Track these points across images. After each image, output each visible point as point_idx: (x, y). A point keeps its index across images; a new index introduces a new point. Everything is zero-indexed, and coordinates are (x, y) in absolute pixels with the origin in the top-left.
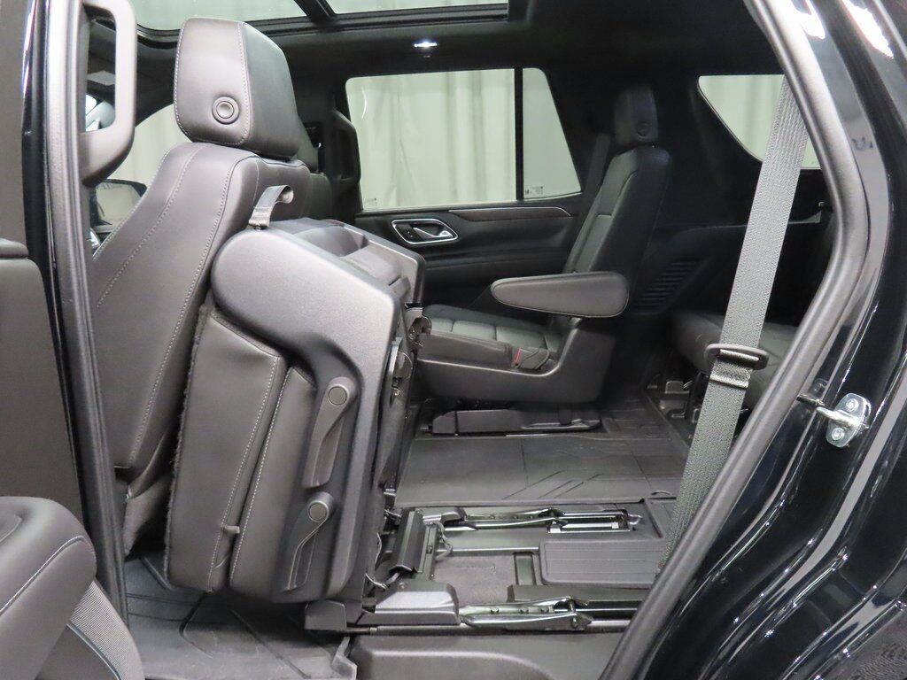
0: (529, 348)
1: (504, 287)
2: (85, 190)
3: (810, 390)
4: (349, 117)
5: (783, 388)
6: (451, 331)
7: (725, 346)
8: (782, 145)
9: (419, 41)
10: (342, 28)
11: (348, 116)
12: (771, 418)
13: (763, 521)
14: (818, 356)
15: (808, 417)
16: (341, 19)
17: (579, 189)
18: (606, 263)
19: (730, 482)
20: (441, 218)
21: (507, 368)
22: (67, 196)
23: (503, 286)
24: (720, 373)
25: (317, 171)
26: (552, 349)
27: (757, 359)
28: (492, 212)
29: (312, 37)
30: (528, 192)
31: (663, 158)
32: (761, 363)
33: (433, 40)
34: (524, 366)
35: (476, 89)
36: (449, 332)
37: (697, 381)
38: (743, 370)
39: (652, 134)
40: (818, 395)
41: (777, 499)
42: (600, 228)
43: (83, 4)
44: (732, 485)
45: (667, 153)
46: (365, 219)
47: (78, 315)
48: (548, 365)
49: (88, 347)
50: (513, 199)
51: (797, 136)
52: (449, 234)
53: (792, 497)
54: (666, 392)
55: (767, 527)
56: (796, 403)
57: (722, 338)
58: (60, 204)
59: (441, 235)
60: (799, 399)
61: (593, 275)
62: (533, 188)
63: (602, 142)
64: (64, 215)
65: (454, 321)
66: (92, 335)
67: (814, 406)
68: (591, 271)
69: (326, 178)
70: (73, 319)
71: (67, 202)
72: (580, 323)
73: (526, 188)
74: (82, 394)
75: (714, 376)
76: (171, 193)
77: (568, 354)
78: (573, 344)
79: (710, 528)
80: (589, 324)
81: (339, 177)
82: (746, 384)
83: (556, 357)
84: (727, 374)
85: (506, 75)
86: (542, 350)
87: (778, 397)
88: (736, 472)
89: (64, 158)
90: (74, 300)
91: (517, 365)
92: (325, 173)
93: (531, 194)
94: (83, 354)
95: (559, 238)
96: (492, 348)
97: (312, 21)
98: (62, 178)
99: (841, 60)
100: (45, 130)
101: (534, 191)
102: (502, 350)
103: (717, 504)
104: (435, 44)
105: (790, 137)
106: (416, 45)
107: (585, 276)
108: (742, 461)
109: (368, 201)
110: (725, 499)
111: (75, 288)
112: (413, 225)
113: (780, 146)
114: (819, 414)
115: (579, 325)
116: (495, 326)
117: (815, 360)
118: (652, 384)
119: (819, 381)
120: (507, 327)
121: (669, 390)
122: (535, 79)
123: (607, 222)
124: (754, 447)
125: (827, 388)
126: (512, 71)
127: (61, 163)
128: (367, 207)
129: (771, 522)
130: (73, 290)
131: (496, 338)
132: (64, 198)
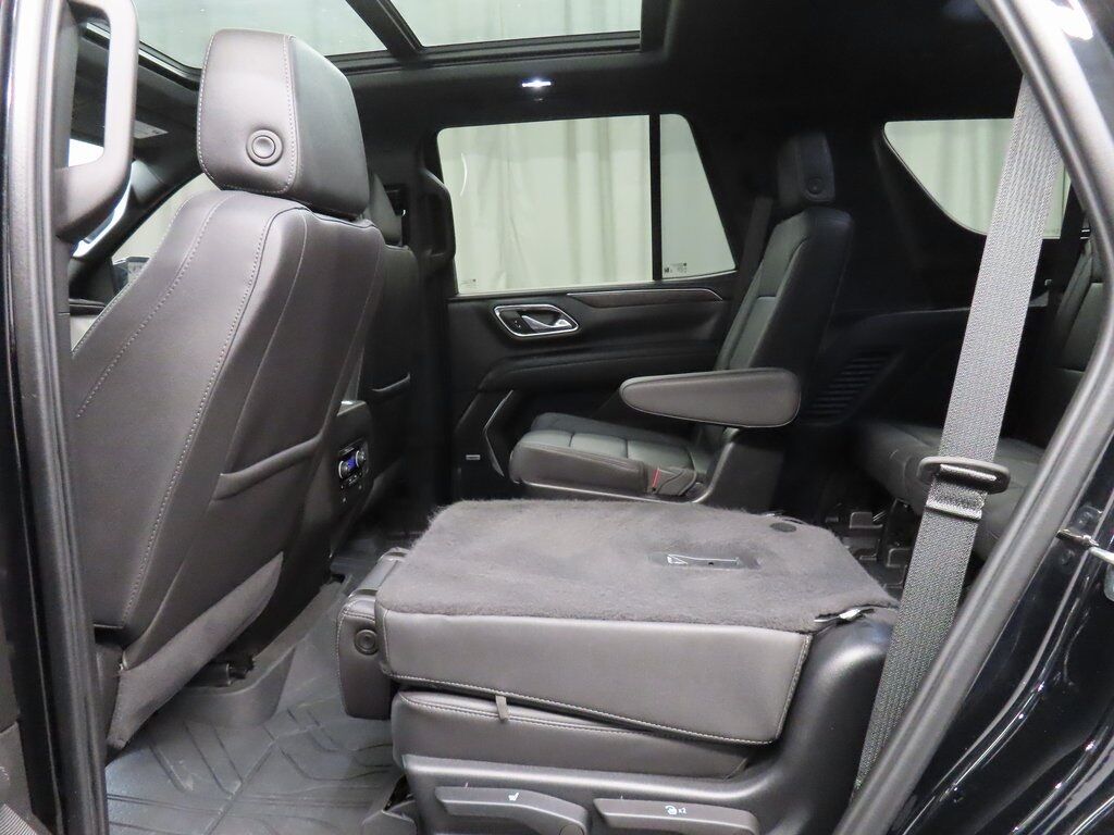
0: (671, 468)
1: (636, 389)
2: (61, 247)
3: (1073, 523)
4: (441, 178)
5: (1037, 519)
6: (569, 445)
7: (946, 460)
9: (527, 80)
10: (431, 64)
11: (440, 176)
12: (1021, 563)
13: (1014, 714)
14: (1087, 473)
15: (1073, 563)
16: (430, 53)
17: (733, 266)
18: (769, 357)
20: (557, 303)
22: (31, 253)
23: (635, 387)
24: (939, 499)
25: (401, 243)
26: (700, 469)
27: (994, 478)
28: (622, 295)
29: (394, 76)
30: (667, 270)
31: (842, 221)
32: (1000, 484)
33: (545, 77)
34: (663, 492)
36: (566, 447)
37: (892, 511)
38: (975, 493)
39: (828, 193)
40: (1089, 528)
41: (1034, 681)
42: (760, 313)
44: (966, 661)
45: (848, 215)
46: (462, 304)
47: (44, 416)
48: (692, 492)
50: (649, 279)
52: (568, 324)
54: (851, 527)
55: (1019, 721)
56: (1056, 540)
57: (941, 449)
58: (24, 263)
59: (557, 325)
60: (1061, 536)
61: (752, 372)
62: (674, 265)
63: (762, 206)
64: (29, 278)
65: (573, 434)
66: (63, 443)
67: (1082, 546)
68: (750, 367)
69: (411, 252)
70: (37, 420)
71: (33, 260)
72: (737, 435)
73: (665, 264)
74: (47, 524)
75: (932, 503)
76: (187, 254)
77: (721, 476)
78: (727, 464)
80: (748, 437)
81: (429, 252)
82: (978, 514)
83: (705, 480)
84: (951, 499)
85: (639, 124)
86: (687, 471)
87: (1031, 532)
88: (970, 641)
89: (31, 203)
90: (38, 395)
91: (654, 490)
92: (411, 247)
93: (671, 274)
95: (707, 329)
96: (623, 468)
97: (394, 57)
98: (28, 228)
101: (675, 269)
102: (635, 470)
103: (945, 686)
104: (549, 83)
106: (524, 85)
107: (743, 373)
109: (465, 282)
110: (955, 682)
111: (41, 379)
112: (521, 312)
113: (1018, 181)
114: (1092, 557)
115: (735, 438)
116: (626, 440)
118: (833, 516)
119: (1086, 510)
120: (642, 441)
121: (855, 522)
122: (676, 127)
123: (770, 305)
124: (998, 605)
126: (647, 118)
127: (27, 209)
128: (464, 290)
129: (1026, 713)
130: (37, 381)
131: (627, 456)
132: (28, 255)
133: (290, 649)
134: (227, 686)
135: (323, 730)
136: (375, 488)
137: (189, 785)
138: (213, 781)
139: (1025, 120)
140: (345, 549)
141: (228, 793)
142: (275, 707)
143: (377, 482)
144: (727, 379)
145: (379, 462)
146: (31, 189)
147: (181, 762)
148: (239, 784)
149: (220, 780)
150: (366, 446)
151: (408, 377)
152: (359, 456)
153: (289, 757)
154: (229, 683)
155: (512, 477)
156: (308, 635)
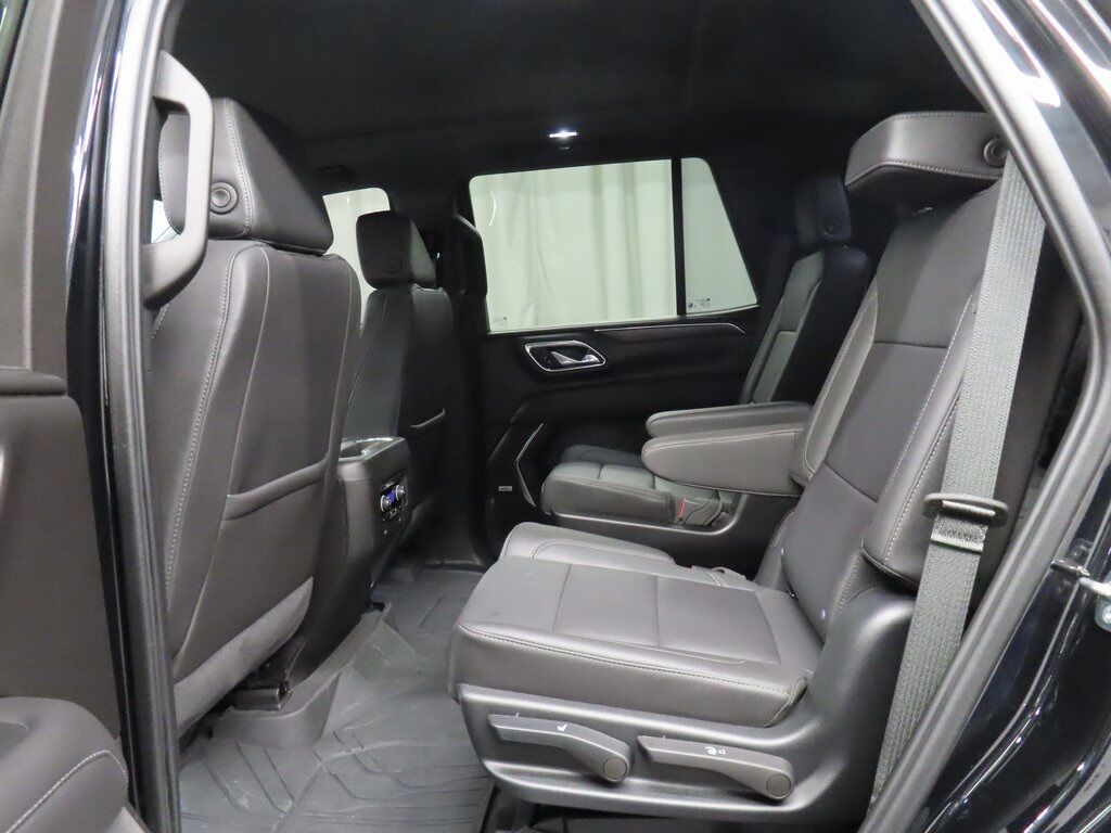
0: (698, 498)
1: (663, 423)
2: (147, 313)
3: (1068, 555)
4: (473, 222)
5: (1031, 553)
6: (599, 477)
7: (948, 497)
8: (1011, 237)
9: (554, 131)
11: (472, 220)
12: (1017, 592)
13: (1012, 737)
14: (1077, 508)
15: (1067, 592)
17: (755, 301)
18: (789, 390)
19: (964, 680)
20: (587, 340)
21: (669, 523)
22: (124, 320)
23: (662, 421)
24: (943, 533)
25: (435, 286)
26: (725, 498)
27: (993, 513)
30: (691, 306)
31: (858, 260)
32: (1000, 519)
33: (571, 128)
34: (690, 521)
35: (629, 186)
36: (595, 480)
38: (975, 528)
39: (846, 232)
40: (1080, 561)
41: (1030, 707)
42: (782, 347)
43: (154, 98)
45: (864, 254)
46: (494, 342)
47: (132, 463)
48: (718, 522)
49: (143, 503)
50: (673, 315)
51: (1029, 226)
52: (595, 359)
53: (1050, 706)
55: (1016, 745)
56: (1049, 571)
57: (944, 486)
59: (585, 360)
60: (1054, 567)
61: (773, 407)
62: (698, 301)
63: (782, 243)
64: (121, 343)
65: (602, 466)
67: (1075, 576)
68: (773, 400)
69: (445, 294)
70: (127, 468)
71: (124, 326)
73: (689, 300)
74: (134, 561)
75: (936, 536)
77: (745, 507)
79: (940, 742)
81: (462, 293)
82: (979, 547)
83: (731, 510)
84: (953, 533)
85: (661, 168)
86: (713, 502)
87: (1025, 564)
88: (972, 666)
91: (681, 520)
92: (445, 289)
93: (694, 310)
94: (137, 511)
96: (648, 499)
99: (1083, 131)
100: (102, 243)
101: (698, 305)
102: (662, 501)
103: (949, 708)
104: (574, 134)
105: (1021, 227)
106: (551, 136)
107: (768, 407)
108: (979, 651)
109: (496, 320)
110: (959, 704)
111: (130, 431)
112: (553, 350)
114: (1083, 588)
117: (1073, 514)
119: (1080, 543)
122: (697, 170)
123: (789, 340)
124: (996, 632)
125: (1092, 551)
126: (669, 162)
127: (120, 281)
128: (496, 327)
129: (1023, 736)
130: (126, 433)
131: (654, 486)
132: (120, 322)
133: (335, 675)
134: (277, 709)
135: (367, 752)
136: (413, 517)
137: (244, 802)
138: (266, 799)
139: (1013, 184)
140: (384, 578)
141: (283, 812)
142: (321, 731)
143: (415, 513)
144: (749, 413)
145: (416, 494)
146: (123, 266)
147: (236, 782)
148: (290, 803)
149: (274, 800)
150: (405, 480)
151: (443, 413)
152: (399, 490)
153: (336, 777)
154: (279, 706)
155: (544, 508)
156: (351, 662)
